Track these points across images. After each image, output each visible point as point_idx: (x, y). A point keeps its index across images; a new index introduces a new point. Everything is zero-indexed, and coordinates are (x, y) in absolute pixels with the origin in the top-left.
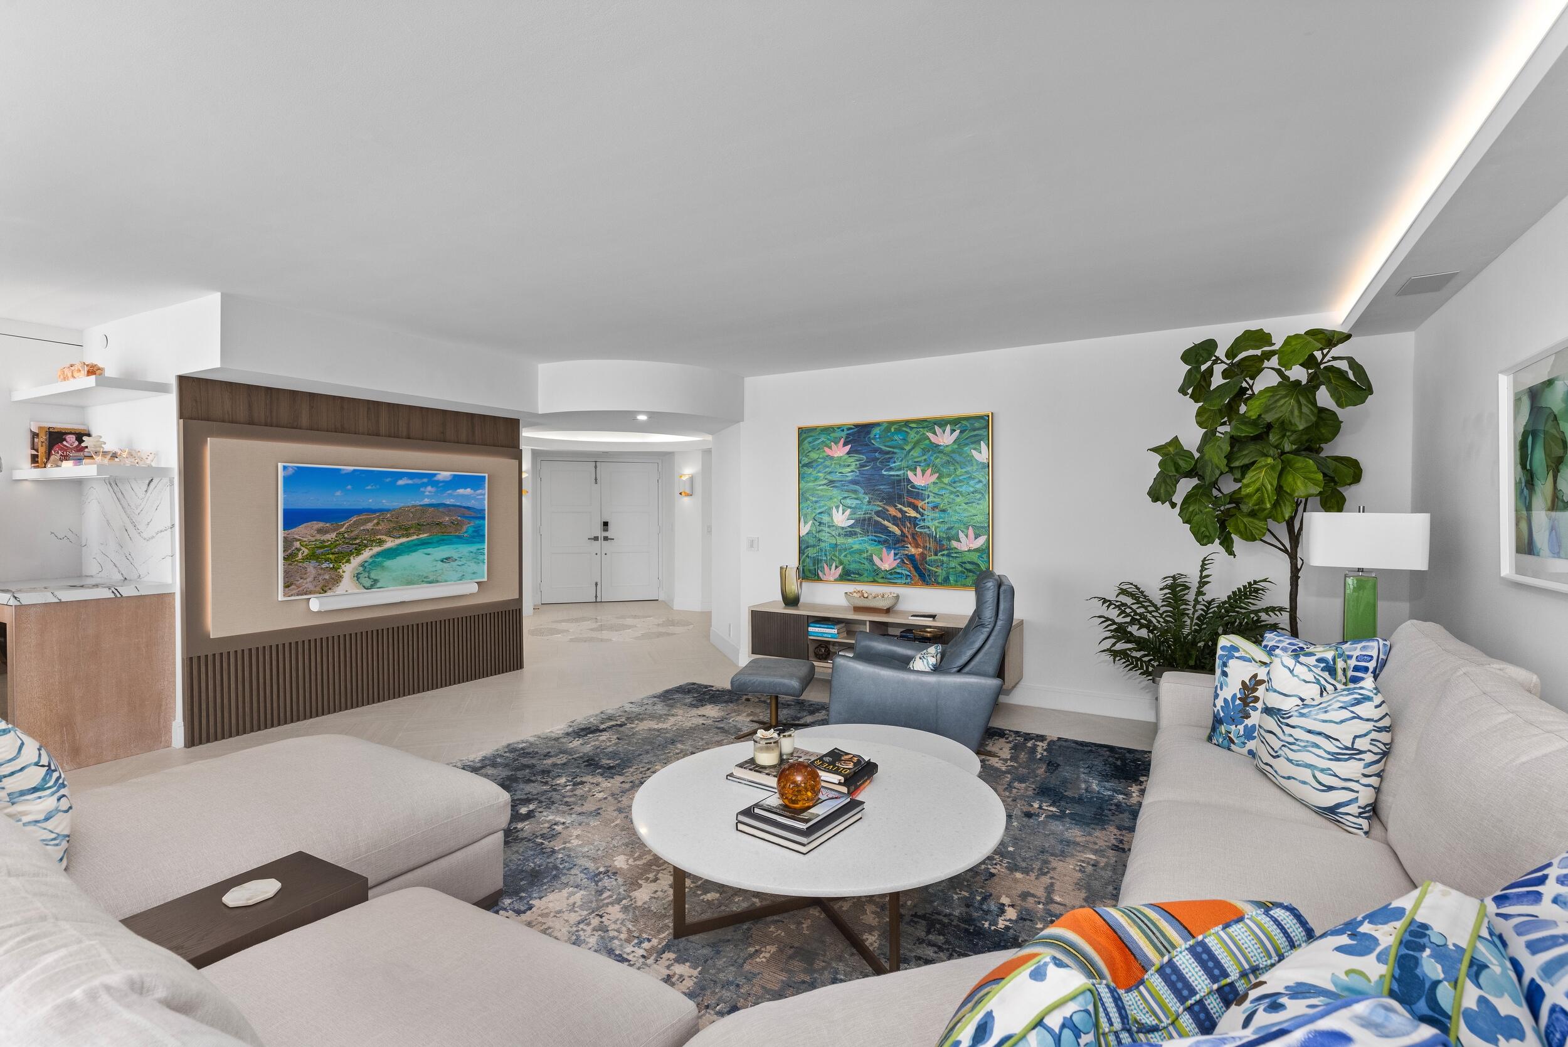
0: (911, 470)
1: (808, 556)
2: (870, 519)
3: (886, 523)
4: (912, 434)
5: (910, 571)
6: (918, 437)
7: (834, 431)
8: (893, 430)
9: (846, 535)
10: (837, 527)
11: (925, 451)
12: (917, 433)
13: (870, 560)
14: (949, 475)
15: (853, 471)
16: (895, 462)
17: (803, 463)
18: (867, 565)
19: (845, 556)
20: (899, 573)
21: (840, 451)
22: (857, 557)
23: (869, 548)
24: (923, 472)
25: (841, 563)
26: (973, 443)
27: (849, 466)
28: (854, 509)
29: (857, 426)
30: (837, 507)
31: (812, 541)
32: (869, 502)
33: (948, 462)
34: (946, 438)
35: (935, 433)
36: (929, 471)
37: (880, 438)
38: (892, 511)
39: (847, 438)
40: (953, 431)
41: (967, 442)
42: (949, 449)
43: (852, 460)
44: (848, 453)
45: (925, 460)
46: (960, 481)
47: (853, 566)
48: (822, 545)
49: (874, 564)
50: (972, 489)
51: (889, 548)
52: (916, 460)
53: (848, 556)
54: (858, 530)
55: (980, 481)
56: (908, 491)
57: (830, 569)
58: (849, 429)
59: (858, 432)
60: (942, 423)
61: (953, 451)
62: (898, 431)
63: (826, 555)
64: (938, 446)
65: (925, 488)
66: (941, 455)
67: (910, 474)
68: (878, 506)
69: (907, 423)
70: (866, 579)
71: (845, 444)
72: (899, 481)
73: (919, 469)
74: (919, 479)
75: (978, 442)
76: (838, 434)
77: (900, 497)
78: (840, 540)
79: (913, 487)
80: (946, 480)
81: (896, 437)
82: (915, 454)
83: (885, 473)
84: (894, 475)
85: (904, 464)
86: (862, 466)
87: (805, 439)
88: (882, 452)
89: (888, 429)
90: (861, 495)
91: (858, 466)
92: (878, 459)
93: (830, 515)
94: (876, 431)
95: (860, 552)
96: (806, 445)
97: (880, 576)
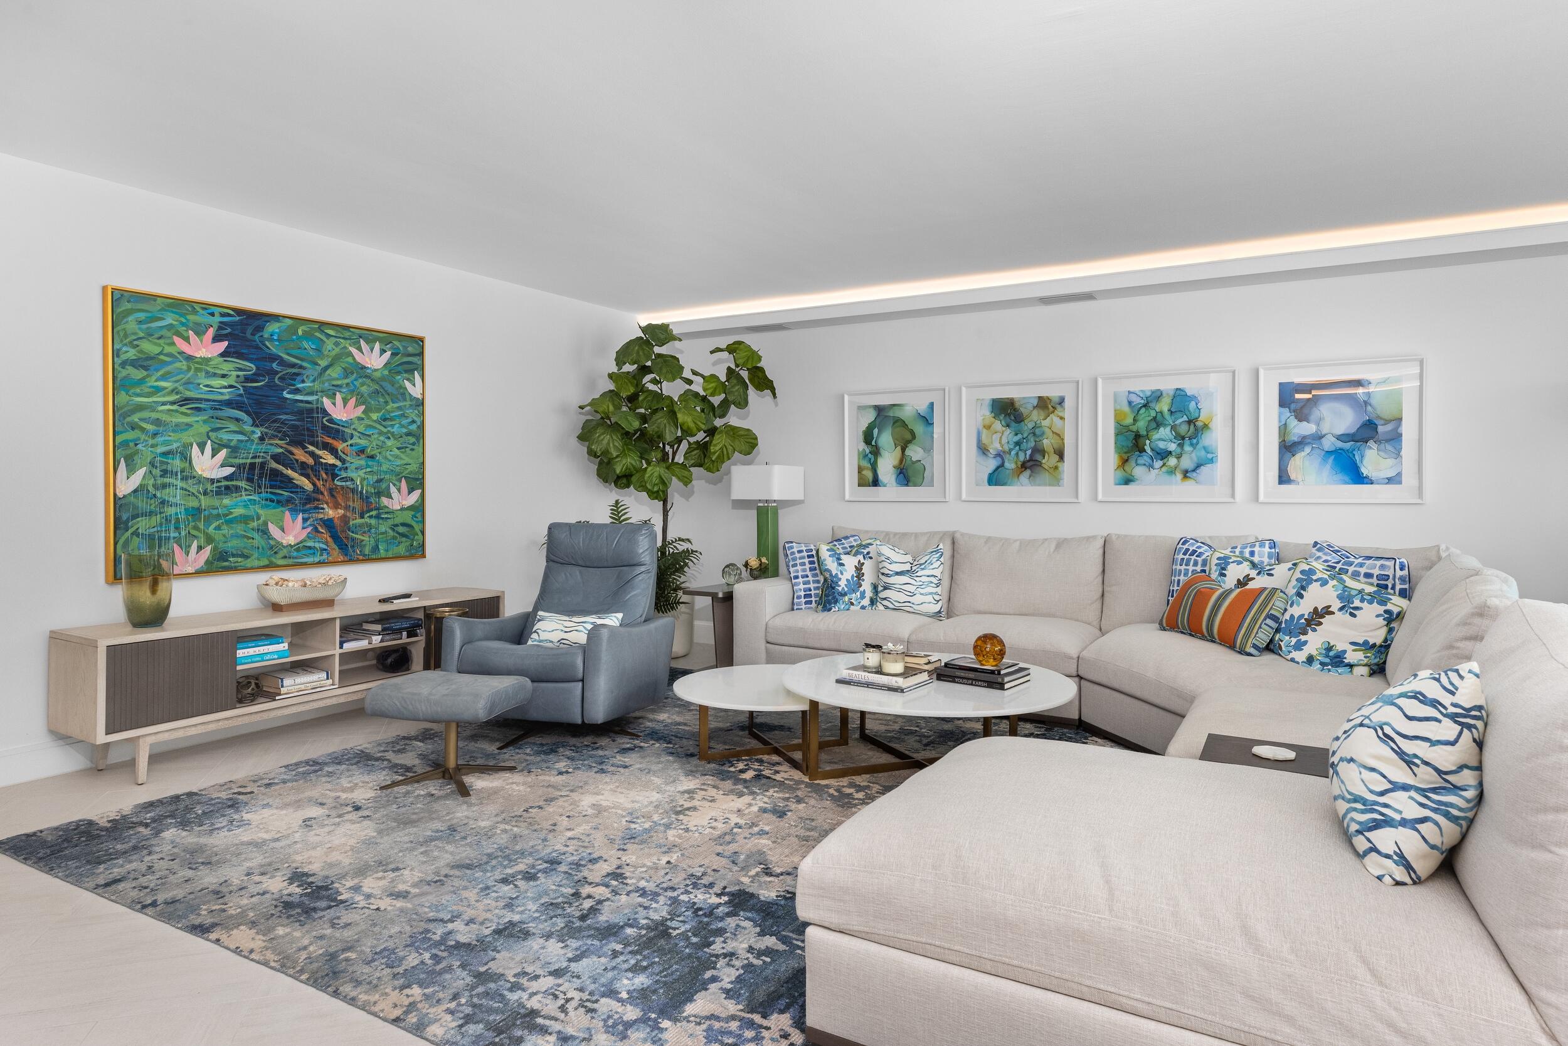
0: (328, 397)
1: (136, 533)
2: (263, 465)
3: (290, 472)
4: (329, 344)
5: (326, 543)
6: (337, 350)
7: (194, 312)
8: (300, 332)
9: (218, 493)
10: (200, 480)
11: (347, 373)
12: (337, 344)
13: (264, 532)
14: (378, 410)
15: (231, 386)
16: (303, 381)
17: (124, 357)
18: (258, 540)
19: (218, 528)
20: (310, 548)
21: (207, 349)
22: (239, 529)
23: (261, 512)
24: (345, 401)
25: (209, 540)
26: (406, 371)
27: (224, 376)
28: (234, 450)
29: (239, 312)
30: (201, 447)
31: (142, 504)
32: (262, 439)
33: (377, 392)
34: (375, 359)
35: (360, 349)
36: (353, 401)
37: (279, 340)
38: (300, 455)
39: (220, 328)
40: (383, 351)
41: (400, 368)
42: (378, 375)
43: (230, 366)
44: (223, 355)
45: (347, 384)
46: (391, 419)
47: (233, 545)
48: (170, 511)
49: (270, 537)
50: (404, 430)
51: (294, 511)
52: (335, 383)
53: (225, 527)
54: (242, 484)
55: (413, 422)
56: (324, 427)
57: (187, 553)
58: (223, 315)
59: (241, 323)
60: (369, 336)
61: (383, 378)
62: (308, 335)
63: (177, 528)
64: (364, 368)
65: (349, 423)
66: (368, 381)
67: (327, 403)
68: (277, 446)
69: (322, 325)
70: (256, 563)
71: (217, 339)
72: (310, 411)
73: (339, 396)
74: (340, 411)
75: (411, 372)
76: (202, 318)
77: (312, 434)
78: (205, 502)
79: (331, 421)
80: (375, 416)
81: (305, 344)
82: (334, 375)
83: (288, 396)
84: (302, 401)
85: (317, 386)
86: (247, 379)
87: (129, 312)
88: (282, 363)
89: (292, 330)
90: (248, 428)
91: (242, 379)
92: (277, 373)
93: (186, 458)
94: (273, 328)
95: (245, 519)
96: (131, 324)
97: (281, 554)
